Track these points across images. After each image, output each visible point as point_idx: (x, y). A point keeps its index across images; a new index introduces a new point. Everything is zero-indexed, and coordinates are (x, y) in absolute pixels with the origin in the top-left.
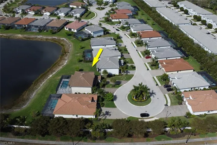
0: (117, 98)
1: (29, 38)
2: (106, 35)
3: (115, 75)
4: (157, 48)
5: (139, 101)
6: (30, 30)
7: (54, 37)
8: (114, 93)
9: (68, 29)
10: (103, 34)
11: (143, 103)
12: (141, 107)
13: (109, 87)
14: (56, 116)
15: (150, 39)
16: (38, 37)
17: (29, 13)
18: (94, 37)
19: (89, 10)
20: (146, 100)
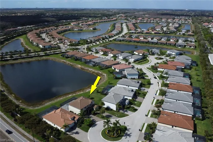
0: (96, 127)
1: (83, 69)
2: (140, 79)
3: (112, 110)
4: (176, 101)
5: (109, 135)
6: (89, 64)
7: (99, 72)
8: (97, 122)
9: (113, 69)
10: (137, 78)
11: (110, 139)
12: (106, 140)
13: (99, 117)
14: (44, 119)
15: (178, 91)
16: (89, 69)
17: (100, 52)
18: (128, 78)
19: (148, 58)
20: (116, 137)
